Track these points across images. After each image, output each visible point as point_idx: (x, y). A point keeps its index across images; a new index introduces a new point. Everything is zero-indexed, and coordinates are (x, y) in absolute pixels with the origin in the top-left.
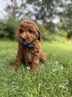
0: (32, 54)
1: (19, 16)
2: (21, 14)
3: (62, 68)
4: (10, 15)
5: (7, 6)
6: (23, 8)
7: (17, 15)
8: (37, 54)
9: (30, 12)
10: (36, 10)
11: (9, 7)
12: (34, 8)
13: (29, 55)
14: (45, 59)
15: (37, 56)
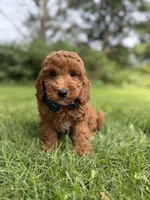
1: (52, 36)
2: (56, 30)
4: (35, 35)
5: (28, 16)
6: (61, 18)
7: (49, 33)
9: (75, 26)
10: (88, 20)
11: (32, 19)
12: (83, 17)
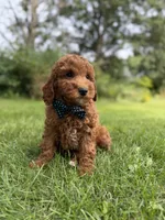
0: (79, 130)
3: (150, 161)
7: (38, 40)
8: (89, 130)
9: (67, 34)
10: (81, 29)
12: (75, 26)
13: (71, 132)
14: (109, 140)
15: (90, 134)
